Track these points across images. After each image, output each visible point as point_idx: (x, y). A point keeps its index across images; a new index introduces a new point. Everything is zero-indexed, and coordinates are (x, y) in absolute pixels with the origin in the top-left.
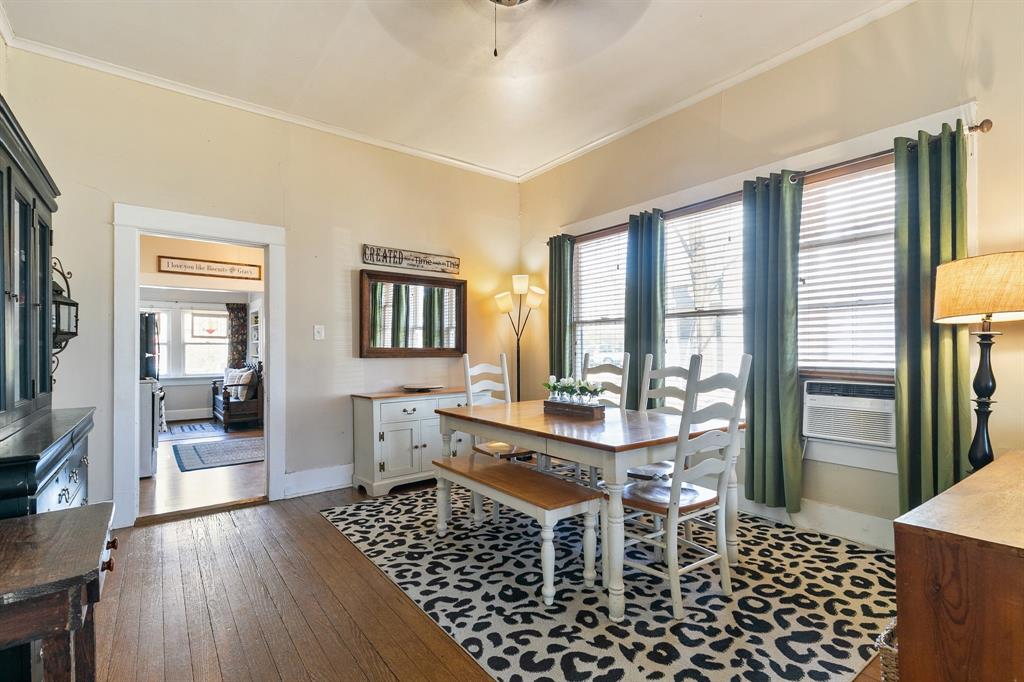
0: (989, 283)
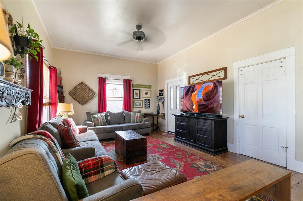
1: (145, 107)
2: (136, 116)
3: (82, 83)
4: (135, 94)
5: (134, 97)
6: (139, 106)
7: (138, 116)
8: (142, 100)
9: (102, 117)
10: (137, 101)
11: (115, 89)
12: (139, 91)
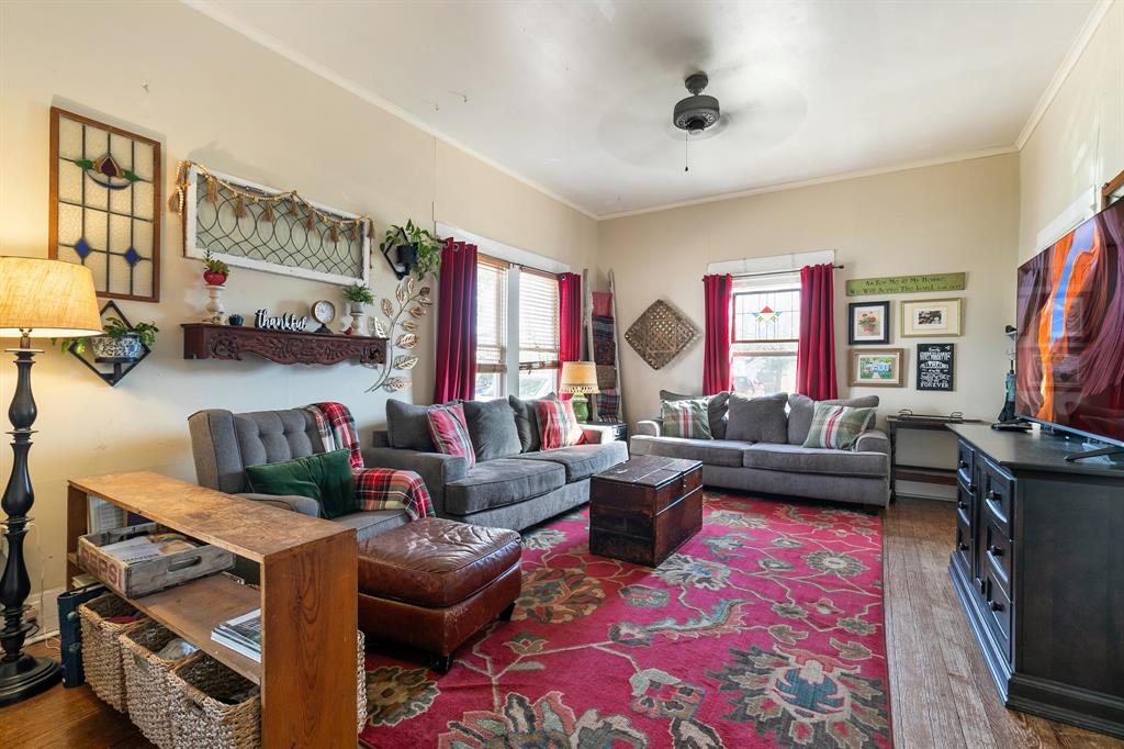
0: (51, 293)
1: (919, 381)
2: (828, 419)
3: (660, 303)
4: (862, 323)
5: (857, 338)
6: (883, 376)
7: (839, 419)
8: (902, 352)
9: (693, 408)
10: (871, 356)
11: (767, 310)
12: (882, 308)
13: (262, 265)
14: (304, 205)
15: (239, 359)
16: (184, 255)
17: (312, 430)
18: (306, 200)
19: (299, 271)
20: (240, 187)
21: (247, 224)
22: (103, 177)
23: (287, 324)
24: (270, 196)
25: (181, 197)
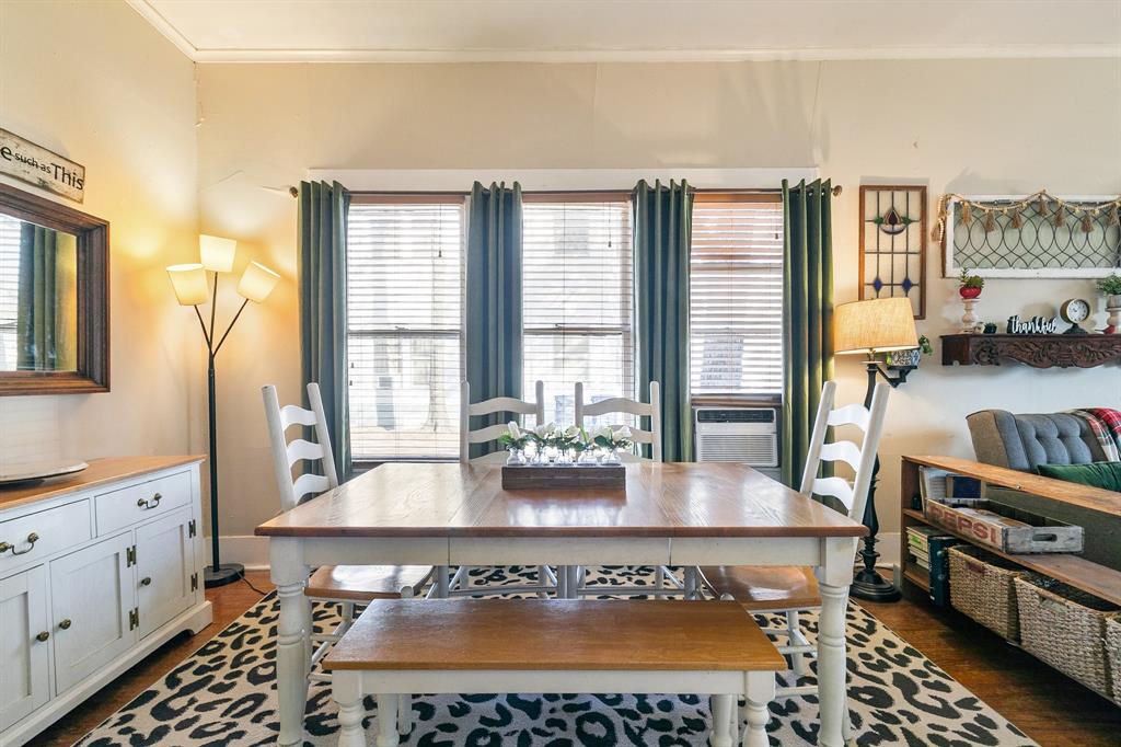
13: (1009, 273)
14: (1053, 202)
15: (998, 364)
16: (944, 276)
17: (1088, 435)
18: (1054, 196)
19: (1045, 272)
20: (992, 203)
21: (995, 236)
22: (888, 227)
23: (1038, 328)
24: (1017, 203)
25: (942, 227)
